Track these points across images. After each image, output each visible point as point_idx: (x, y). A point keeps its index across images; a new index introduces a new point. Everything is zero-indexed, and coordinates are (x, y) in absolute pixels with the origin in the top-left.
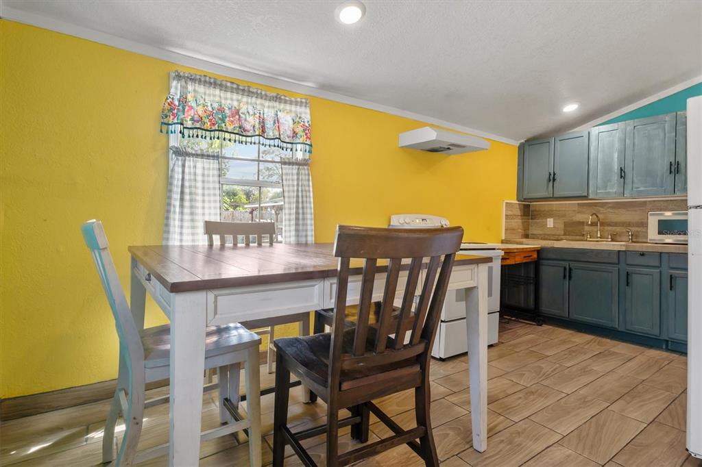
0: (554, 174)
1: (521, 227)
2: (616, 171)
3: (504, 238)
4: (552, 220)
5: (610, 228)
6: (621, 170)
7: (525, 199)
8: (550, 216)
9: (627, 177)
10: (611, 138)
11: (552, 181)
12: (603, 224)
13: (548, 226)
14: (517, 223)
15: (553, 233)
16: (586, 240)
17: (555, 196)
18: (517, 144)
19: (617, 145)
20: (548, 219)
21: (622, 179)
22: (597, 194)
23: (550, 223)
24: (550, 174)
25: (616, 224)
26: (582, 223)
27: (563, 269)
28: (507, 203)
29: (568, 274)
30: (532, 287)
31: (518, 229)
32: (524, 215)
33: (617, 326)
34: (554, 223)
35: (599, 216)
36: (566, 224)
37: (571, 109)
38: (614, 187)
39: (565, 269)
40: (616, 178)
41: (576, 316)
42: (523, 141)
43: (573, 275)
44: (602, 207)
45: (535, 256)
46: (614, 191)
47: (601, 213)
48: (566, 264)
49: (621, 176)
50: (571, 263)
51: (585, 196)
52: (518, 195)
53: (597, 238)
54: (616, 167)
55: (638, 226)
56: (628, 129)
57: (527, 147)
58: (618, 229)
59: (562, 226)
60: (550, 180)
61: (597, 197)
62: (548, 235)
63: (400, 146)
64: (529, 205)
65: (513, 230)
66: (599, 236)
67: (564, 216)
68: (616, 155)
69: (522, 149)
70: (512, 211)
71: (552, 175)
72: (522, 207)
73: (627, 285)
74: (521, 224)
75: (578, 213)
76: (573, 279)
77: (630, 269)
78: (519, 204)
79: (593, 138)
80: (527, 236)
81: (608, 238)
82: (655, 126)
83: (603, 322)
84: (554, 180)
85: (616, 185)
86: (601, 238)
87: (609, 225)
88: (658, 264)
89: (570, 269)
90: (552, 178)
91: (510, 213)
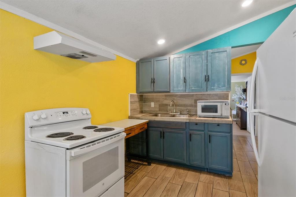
0: (154, 79)
1: (139, 107)
2: (182, 78)
3: (130, 115)
4: (153, 103)
5: (179, 107)
6: (184, 78)
7: (140, 92)
8: (153, 101)
9: (187, 82)
10: (179, 62)
11: (153, 83)
12: (176, 105)
13: (152, 107)
14: (137, 105)
15: (154, 110)
16: (169, 114)
17: (155, 91)
18: (135, 61)
19: (182, 65)
20: (152, 103)
21: (185, 83)
22: (174, 90)
23: (153, 104)
24: (152, 79)
25: (181, 106)
26: (167, 105)
27: (160, 132)
28: (130, 95)
29: (162, 135)
30: (145, 144)
31: (137, 109)
32: (140, 101)
33: (186, 163)
34: (154, 105)
35: (174, 101)
36: (160, 106)
37: (161, 42)
38: (181, 88)
39: (161, 132)
40: (182, 83)
41: (167, 158)
42: (138, 60)
43: (165, 136)
44: (176, 97)
45: (146, 126)
46: (181, 89)
47: (175, 100)
48: (161, 130)
49: (185, 82)
50: (164, 129)
51: (169, 92)
52: (137, 90)
53: (174, 113)
54: (182, 77)
55: (190, 107)
56: (187, 57)
57: (140, 64)
58: (182, 108)
59: (158, 106)
60: (152, 82)
61: (174, 92)
62: (152, 111)
63: (35, 48)
64: (143, 95)
65: (135, 109)
66: (175, 111)
67: (159, 101)
68: (182, 71)
69: (138, 64)
70: (133, 99)
71: (153, 80)
72: (139, 96)
73: (190, 141)
74: (138, 106)
75: (165, 99)
76: (165, 138)
77: (191, 132)
78: (137, 95)
79: (171, 61)
80: (142, 112)
81: (178, 113)
82: (198, 56)
83: (180, 161)
84: (154, 82)
85: (182, 86)
86: (175, 113)
87: (179, 106)
88: (203, 129)
89: (164, 133)
90: (153, 81)
91: (133, 100)
